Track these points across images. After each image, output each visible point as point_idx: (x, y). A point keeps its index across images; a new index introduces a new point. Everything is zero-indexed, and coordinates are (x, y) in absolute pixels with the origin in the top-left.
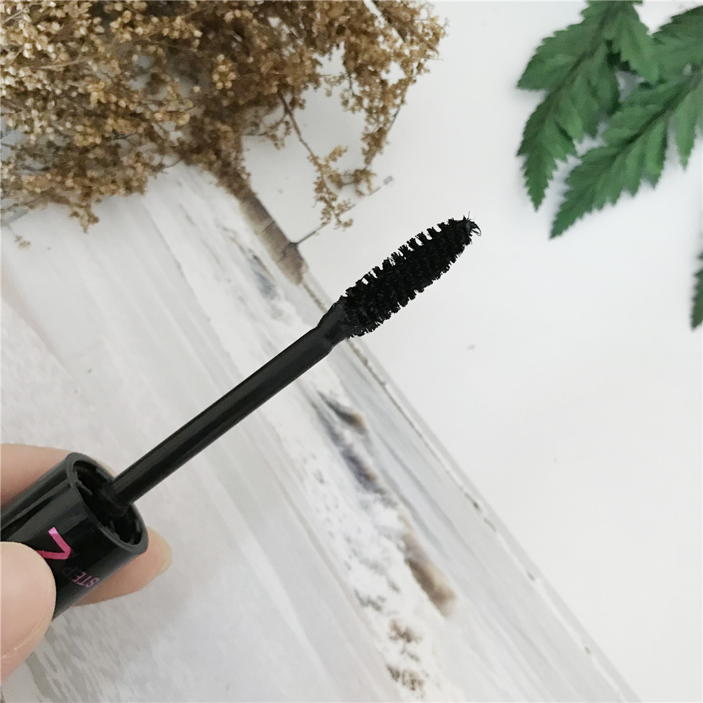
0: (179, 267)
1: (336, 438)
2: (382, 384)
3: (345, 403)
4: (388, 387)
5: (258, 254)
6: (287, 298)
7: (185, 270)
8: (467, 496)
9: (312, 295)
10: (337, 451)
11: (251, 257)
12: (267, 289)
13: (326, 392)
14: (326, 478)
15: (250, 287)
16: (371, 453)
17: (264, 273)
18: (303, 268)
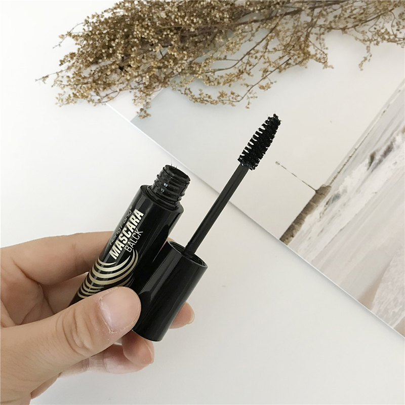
0: (341, 230)
1: (380, 161)
2: (356, 150)
3: (367, 161)
4: (356, 147)
5: (325, 203)
6: (338, 189)
7: (341, 228)
8: (382, 115)
9: (333, 181)
10: (384, 160)
11: (327, 206)
12: (337, 197)
13: (366, 168)
14: (395, 162)
15: (339, 203)
16: (381, 149)
17: (332, 199)
18: (324, 186)
